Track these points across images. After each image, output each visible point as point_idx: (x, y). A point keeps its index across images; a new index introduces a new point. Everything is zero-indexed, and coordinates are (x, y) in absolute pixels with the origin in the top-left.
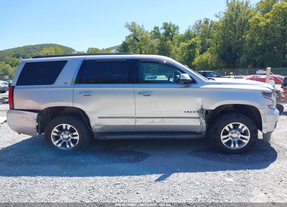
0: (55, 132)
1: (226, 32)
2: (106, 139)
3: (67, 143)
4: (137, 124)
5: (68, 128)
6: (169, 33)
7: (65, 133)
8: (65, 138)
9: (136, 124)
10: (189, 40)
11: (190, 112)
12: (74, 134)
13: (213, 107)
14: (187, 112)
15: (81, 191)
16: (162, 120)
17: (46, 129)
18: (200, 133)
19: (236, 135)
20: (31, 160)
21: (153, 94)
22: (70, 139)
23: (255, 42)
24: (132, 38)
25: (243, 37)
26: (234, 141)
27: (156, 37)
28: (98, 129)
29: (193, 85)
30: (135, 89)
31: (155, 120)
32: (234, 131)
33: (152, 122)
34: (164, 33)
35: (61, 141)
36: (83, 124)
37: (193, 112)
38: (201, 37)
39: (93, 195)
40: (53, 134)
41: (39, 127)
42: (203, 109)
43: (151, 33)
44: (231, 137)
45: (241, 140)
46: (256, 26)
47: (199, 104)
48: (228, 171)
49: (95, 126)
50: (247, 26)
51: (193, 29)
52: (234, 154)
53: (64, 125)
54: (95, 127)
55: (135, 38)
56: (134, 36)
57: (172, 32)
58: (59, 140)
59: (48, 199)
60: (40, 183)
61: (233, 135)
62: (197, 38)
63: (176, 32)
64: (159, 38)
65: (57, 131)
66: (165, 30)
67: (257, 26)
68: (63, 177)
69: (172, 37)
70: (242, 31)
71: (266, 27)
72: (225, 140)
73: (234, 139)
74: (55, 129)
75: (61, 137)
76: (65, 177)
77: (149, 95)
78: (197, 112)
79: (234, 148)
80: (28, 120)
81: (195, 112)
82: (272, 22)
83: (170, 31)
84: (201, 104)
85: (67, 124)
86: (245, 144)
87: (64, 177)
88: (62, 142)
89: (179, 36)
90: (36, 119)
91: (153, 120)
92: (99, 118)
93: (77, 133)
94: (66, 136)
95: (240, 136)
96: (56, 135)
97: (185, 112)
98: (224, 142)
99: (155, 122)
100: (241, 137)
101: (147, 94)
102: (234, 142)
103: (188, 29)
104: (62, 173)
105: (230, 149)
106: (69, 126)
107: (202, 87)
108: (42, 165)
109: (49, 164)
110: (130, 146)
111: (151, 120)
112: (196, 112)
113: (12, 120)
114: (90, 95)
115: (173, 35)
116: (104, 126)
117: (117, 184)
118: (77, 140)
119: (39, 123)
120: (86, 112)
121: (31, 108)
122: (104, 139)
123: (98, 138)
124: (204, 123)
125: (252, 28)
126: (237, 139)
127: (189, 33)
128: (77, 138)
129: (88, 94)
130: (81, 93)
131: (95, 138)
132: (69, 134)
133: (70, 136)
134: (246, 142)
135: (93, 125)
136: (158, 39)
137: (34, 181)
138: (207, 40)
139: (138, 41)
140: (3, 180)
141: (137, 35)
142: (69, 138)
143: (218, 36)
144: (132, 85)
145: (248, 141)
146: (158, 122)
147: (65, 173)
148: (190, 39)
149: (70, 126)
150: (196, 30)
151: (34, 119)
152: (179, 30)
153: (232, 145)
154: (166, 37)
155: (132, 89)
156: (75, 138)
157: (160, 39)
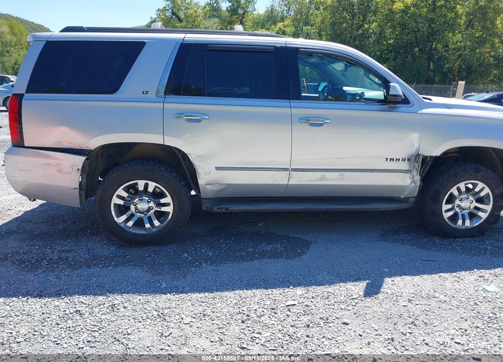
0: (119, 197)
1: (337, 15)
2: (228, 211)
3: (146, 220)
4: (292, 182)
5: (150, 189)
6: (238, 9)
7: (141, 198)
8: (141, 210)
9: (290, 183)
10: (273, 27)
11: (395, 160)
12: (163, 201)
13: (437, 152)
14: (391, 159)
15: (228, 325)
16: (340, 175)
17: (99, 191)
18: (406, 200)
19: (468, 203)
20: (70, 256)
21: (328, 121)
22: (152, 211)
23: (385, 37)
24: (169, 14)
25: (366, 26)
26: (462, 214)
27: (213, 16)
28: (212, 191)
29: (403, 107)
30: (294, 110)
31: (327, 174)
32: (465, 196)
33: (322, 178)
34: (229, 9)
35: (132, 215)
36: (180, 181)
37: (401, 160)
38: (294, 21)
39: (259, 333)
40: (115, 200)
41: (84, 187)
42: (420, 155)
43: (205, 7)
44: (459, 206)
45: (475, 212)
46: (388, 10)
47: (413, 145)
48: (475, 270)
49: (208, 184)
50: (373, 8)
51: (280, 5)
52: (461, 238)
53: (141, 184)
54: (208, 186)
55: (173, 13)
56: (172, 11)
57: (242, 8)
58: (129, 213)
59: (167, 348)
60: (122, 309)
61: (463, 204)
62: (286, 23)
63: (250, 9)
64: (218, 17)
65: (125, 195)
66: (231, 4)
67: (391, 10)
68: (166, 294)
69: (243, 18)
70: (365, 16)
71: (404, 11)
72: (449, 213)
73: (463, 210)
74: (121, 192)
75: (132, 208)
76: (172, 294)
77: (321, 125)
78: (408, 159)
79: (463, 227)
80: (60, 171)
81: (404, 160)
82: (414, 3)
83: (238, 7)
84: (416, 144)
85: (146, 181)
86: (482, 220)
87: (168, 294)
88: (135, 219)
89: (256, 16)
90: (80, 170)
91: (323, 175)
92: (218, 169)
93: (168, 199)
94: (143, 206)
95: (475, 204)
96: (121, 202)
97: (387, 159)
98: (446, 215)
99: (328, 180)
100: (476, 208)
101: (315, 123)
102: (463, 216)
103: (272, 6)
104: (160, 284)
105: (456, 228)
106: (152, 186)
107: (420, 112)
108: (103, 267)
109: (116, 265)
110: (262, 224)
111: (319, 174)
112: (406, 160)
113: (19, 170)
114: (199, 121)
115: (244, 14)
116: (224, 187)
117: (291, 305)
118: (167, 213)
119: (85, 178)
120: (190, 157)
121: (66, 145)
122: (223, 211)
123: (212, 209)
124: (417, 181)
125: (382, 13)
126: (467, 210)
127: (272, 13)
128: (170, 209)
129: (194, 119)
130: (179, 115)
131: (203, 209)
132: (149, 201)
133: (152, 204)
134: (484, 216)
135: (203, 183)
136: (216, 19)
137: (107, 305)
138: (304, 27)
139: (180, 20)
140: (34, 307)
141: (179, 10)
142: (149, 209)
143: (323, 22)
144: (286, 103)
145: (488, 214)
146: (332, 180)
147: (164, 285)
148: (275, 23)
149: (155, 184)
150: (286, 8)
151: (75, 168)
152: (256, 6)
153: (460, 222)
154: (232, 18)
155: (287, 111)
156: (164, 209)
157: (221, 20)
